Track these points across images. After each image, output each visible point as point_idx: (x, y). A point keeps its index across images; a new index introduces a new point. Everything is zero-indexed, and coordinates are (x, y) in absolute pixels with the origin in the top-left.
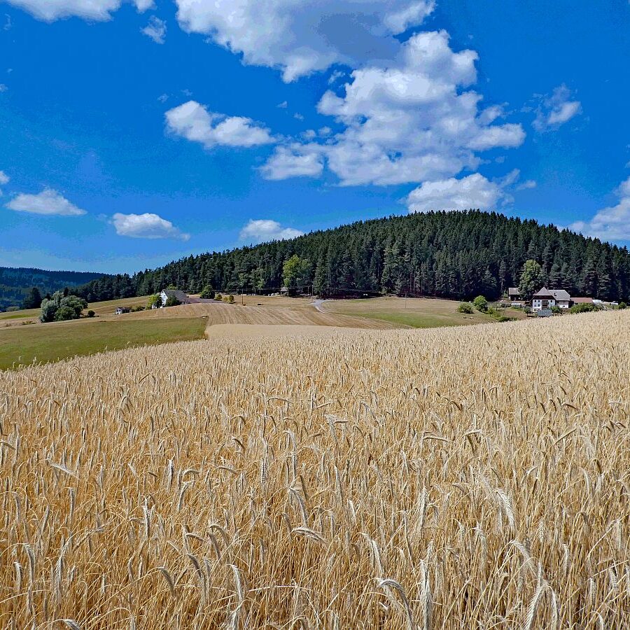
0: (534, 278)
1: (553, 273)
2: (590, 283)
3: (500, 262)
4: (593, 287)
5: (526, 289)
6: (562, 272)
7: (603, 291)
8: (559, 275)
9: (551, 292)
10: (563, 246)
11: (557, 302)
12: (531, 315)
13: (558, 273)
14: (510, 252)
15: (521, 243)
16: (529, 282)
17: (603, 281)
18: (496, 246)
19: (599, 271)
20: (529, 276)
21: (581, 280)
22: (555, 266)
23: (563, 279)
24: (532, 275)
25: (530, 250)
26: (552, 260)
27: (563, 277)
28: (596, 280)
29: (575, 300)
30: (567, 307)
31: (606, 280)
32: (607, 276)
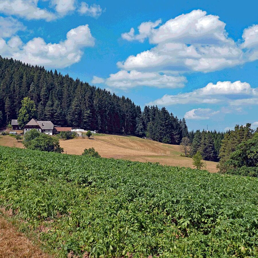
0: (29, 112)
1: (47, 108)
2: (76, 116)
3: (6, 98)
4: (79, 119)
5: (23, 120)
6: (54, 108)
7: (85, 122)
8: (52, 110)
9: (39, 123)
10: (58, 88)
11: (43, 131)
12: (21, 140)
13: (52, 108)
14: (14, 91)
15: (24, 84)
16: (25, 115)
17: (86, 115)
18: (3, 86)
19: (83, 107)
20: (25, 110)
21: (70, 114)
22: (50, 102)
23: (56, 113)
24: (27, 109)
25: (31, 90)
26: (48, 98)
27: (55, 111)
28: (80, 114)
29: (59, 129)
30: (51, 134)
31: (88, 114)
32: (89, 112)
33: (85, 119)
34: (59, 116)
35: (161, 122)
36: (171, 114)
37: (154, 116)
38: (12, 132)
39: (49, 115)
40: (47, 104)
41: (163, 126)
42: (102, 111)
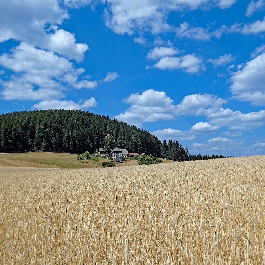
0: (111, 143)
2: (134, 146)
3: (94, 135)
4: (135, 148)
5: (107, 148)
6: (122, 141)
9: (120, 150)
10: (122, 129)
11: (123, 154)
14: (98, 130)
15: (103, 127)
16: (109, 145)
18: (92, 127)
20: (109, 142)
22: (119, 137)
27: (123, 143)
28: (136, 145)
29: (130, 153)
30: (127, 157)
31: (140, 144)
32: (140, 143)
33: (139, 148)
34: (125, 146)
35: (176, 150)
36: (181, 145)
37: (171, 146)
38: (103, 155)
39: (119, 145)
40: (118, 139)
41: (177, 152)
42: (146, 143)
